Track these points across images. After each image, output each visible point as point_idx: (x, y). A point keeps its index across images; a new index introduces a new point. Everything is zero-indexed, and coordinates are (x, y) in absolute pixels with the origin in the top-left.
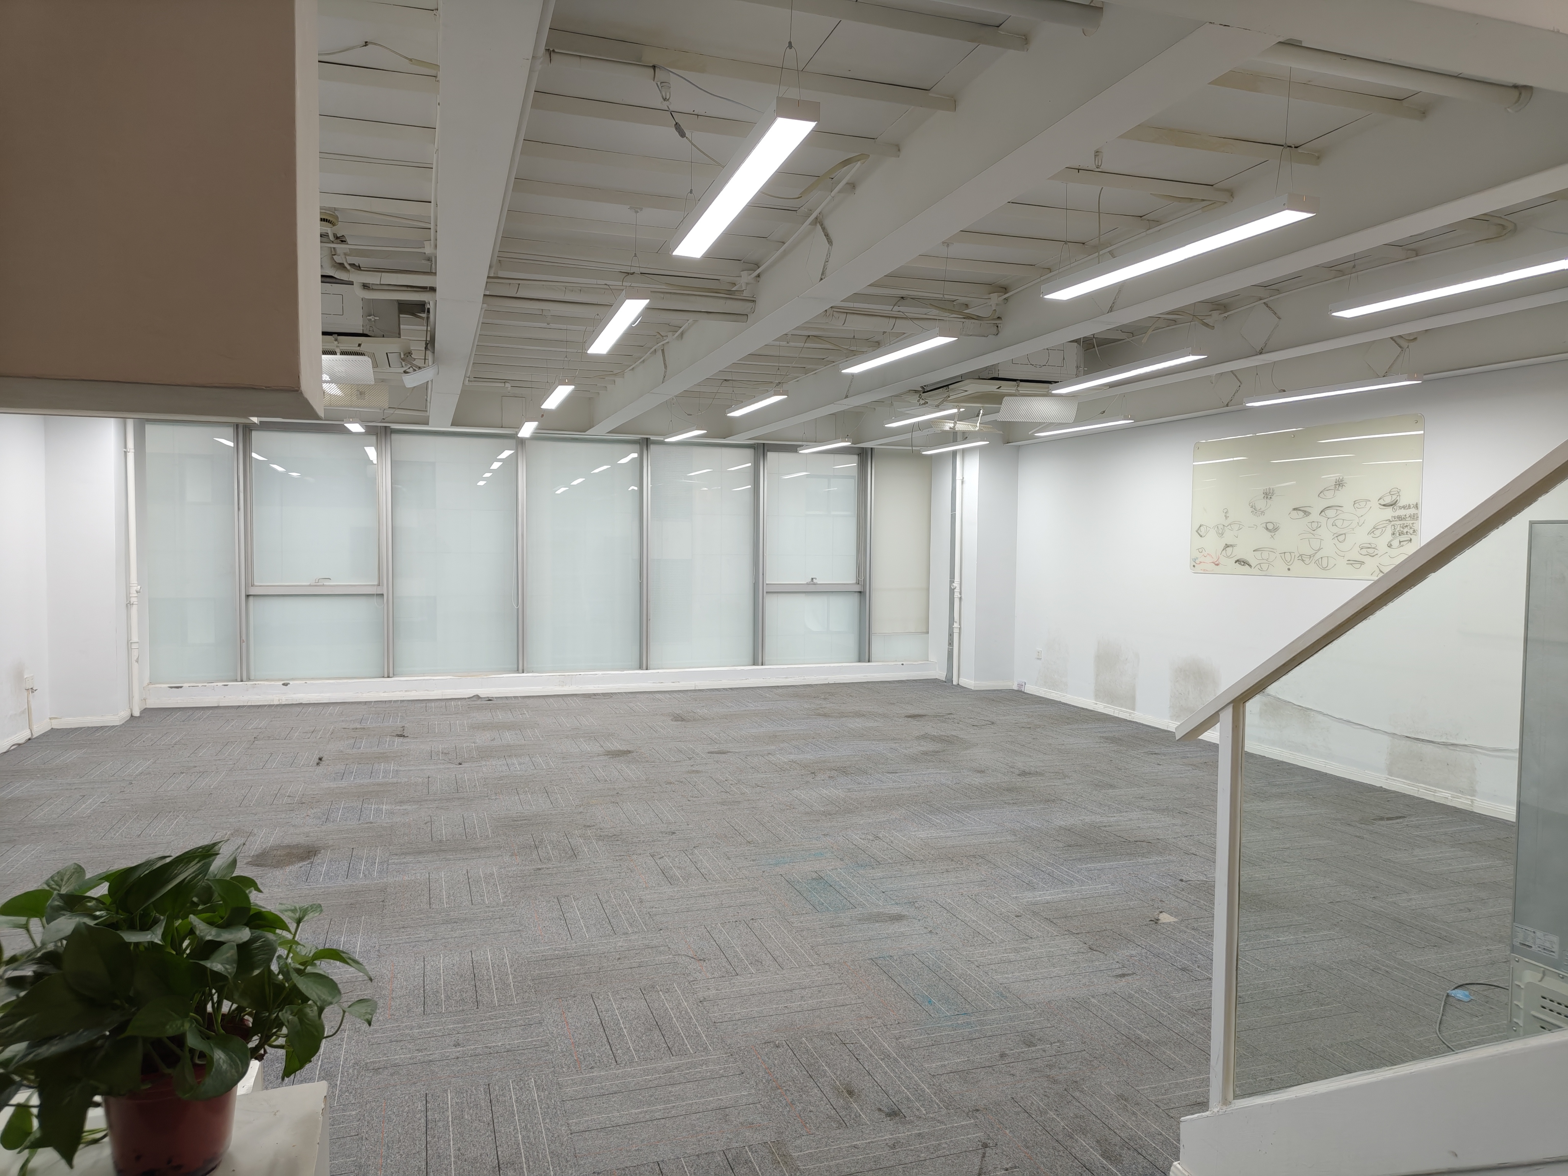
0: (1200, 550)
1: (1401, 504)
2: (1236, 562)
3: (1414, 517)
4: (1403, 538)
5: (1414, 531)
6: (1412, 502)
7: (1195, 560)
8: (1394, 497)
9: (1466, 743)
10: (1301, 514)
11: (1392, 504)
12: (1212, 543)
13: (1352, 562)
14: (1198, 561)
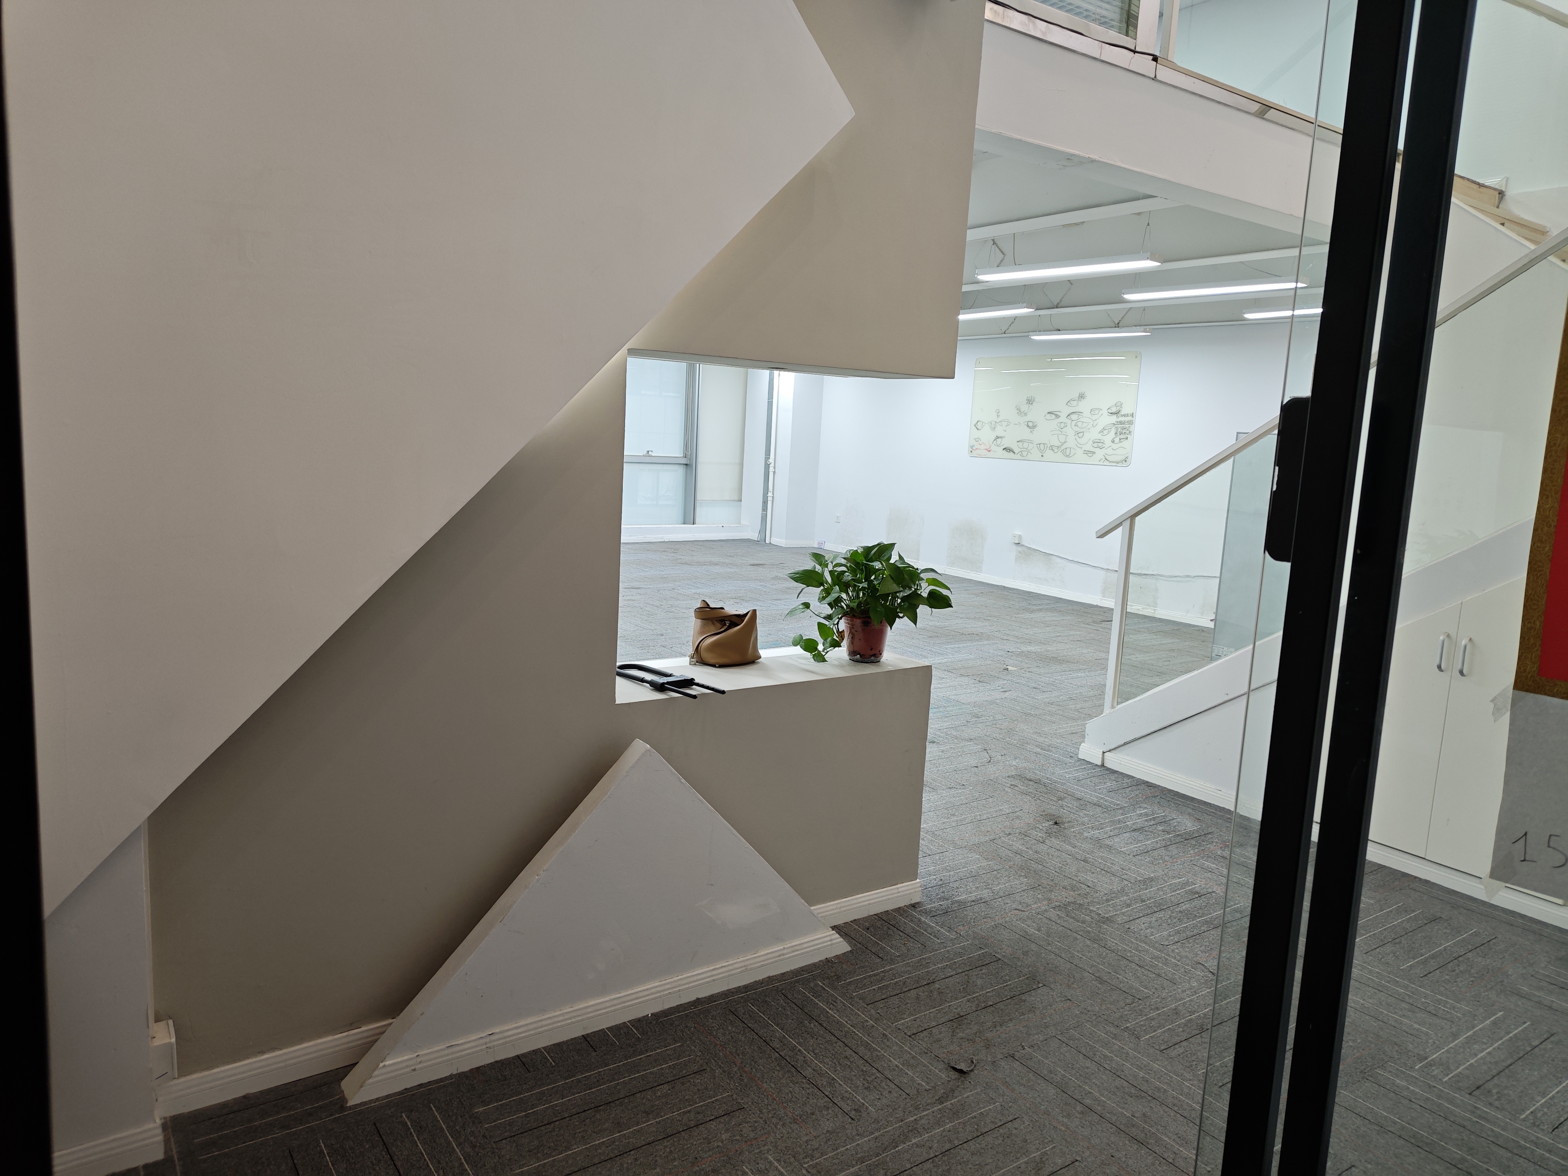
0: (977, 440)
1: (1122, 413)
2: (1004, 449)
3: (1131, 423)
4: (1122, 436)
5: (1130, 432)
6: (1130, 412)
7: (972, 447)
8: (1118, 408)
9: (1153, 573)
10: (1053, 416)
11: (1117, 413)
12: (987, 435)
13: (1087, 452)
14: (974, 448)
